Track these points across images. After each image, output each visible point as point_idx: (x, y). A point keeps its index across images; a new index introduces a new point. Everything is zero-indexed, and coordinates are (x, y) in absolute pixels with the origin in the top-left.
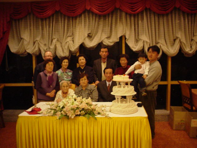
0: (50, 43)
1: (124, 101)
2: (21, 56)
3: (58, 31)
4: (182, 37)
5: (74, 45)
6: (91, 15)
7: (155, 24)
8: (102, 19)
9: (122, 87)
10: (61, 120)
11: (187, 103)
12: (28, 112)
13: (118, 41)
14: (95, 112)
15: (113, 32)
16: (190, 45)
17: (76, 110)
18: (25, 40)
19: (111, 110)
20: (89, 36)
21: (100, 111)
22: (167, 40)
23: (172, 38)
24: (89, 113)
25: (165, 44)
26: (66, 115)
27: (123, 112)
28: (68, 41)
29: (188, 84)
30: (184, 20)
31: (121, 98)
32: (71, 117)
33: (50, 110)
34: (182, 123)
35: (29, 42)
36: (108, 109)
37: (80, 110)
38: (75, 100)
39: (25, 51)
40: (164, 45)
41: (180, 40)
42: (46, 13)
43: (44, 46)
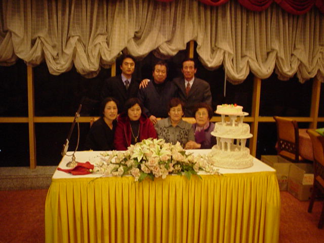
0: (64, 44)
3: (78, 24)
4: (280, 49)
8: (160, 9)
16: (290, 62)
17: (167, 164)
18: (15, 34)
23: (266, 50)
26: (150, 173)
28: (99, 43)
34: (283, 181)
35: (23, 39)
37: (174, 163)
39: (14, 54)
40: (253, 60)
41: (277, 54)
43: (52, 48)
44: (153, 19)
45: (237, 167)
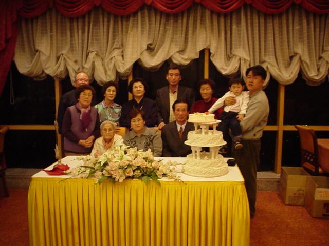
0: (84, 59)
1: (206, 155)
2: (35, 79)
3: (97, 40)
4: (303, 52)
5: (124, 63)
6: (153, 14)
7: (259, 31)
8: (172, 21)
9: (203, 133)
10: (101, 185)
11: (309, 161)
12: (46, 171)
13: (198, 57)
14: (158, 173)
15: (189, 43)
16: (317, 65)
17: (127, 168)
18: (42, 53)
19: (184, 170)
20: (150, 49)
21: (167, 172)
22: (278, 58)
23: (288, 54)
24: (148, 174)
25: (275, 64)
26: (111, 177)
27: (204, 174)
28: (114, 57)
29: (312, 130)
30: (308, 24)
31: (201, 152)
32: (118, 180)
33: (83, 169)
34: (300, 194)
35: (49, 57)
36: (179, 168)
37: (134, 168)
38: (126, 152)
39: (43, 72)
40: (273, 66)
41: (300, 58)
42: (77, 9)
43: (74, 63)
44: (165, 30)
45: (204, 176)
